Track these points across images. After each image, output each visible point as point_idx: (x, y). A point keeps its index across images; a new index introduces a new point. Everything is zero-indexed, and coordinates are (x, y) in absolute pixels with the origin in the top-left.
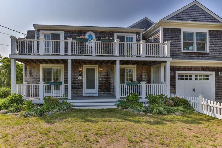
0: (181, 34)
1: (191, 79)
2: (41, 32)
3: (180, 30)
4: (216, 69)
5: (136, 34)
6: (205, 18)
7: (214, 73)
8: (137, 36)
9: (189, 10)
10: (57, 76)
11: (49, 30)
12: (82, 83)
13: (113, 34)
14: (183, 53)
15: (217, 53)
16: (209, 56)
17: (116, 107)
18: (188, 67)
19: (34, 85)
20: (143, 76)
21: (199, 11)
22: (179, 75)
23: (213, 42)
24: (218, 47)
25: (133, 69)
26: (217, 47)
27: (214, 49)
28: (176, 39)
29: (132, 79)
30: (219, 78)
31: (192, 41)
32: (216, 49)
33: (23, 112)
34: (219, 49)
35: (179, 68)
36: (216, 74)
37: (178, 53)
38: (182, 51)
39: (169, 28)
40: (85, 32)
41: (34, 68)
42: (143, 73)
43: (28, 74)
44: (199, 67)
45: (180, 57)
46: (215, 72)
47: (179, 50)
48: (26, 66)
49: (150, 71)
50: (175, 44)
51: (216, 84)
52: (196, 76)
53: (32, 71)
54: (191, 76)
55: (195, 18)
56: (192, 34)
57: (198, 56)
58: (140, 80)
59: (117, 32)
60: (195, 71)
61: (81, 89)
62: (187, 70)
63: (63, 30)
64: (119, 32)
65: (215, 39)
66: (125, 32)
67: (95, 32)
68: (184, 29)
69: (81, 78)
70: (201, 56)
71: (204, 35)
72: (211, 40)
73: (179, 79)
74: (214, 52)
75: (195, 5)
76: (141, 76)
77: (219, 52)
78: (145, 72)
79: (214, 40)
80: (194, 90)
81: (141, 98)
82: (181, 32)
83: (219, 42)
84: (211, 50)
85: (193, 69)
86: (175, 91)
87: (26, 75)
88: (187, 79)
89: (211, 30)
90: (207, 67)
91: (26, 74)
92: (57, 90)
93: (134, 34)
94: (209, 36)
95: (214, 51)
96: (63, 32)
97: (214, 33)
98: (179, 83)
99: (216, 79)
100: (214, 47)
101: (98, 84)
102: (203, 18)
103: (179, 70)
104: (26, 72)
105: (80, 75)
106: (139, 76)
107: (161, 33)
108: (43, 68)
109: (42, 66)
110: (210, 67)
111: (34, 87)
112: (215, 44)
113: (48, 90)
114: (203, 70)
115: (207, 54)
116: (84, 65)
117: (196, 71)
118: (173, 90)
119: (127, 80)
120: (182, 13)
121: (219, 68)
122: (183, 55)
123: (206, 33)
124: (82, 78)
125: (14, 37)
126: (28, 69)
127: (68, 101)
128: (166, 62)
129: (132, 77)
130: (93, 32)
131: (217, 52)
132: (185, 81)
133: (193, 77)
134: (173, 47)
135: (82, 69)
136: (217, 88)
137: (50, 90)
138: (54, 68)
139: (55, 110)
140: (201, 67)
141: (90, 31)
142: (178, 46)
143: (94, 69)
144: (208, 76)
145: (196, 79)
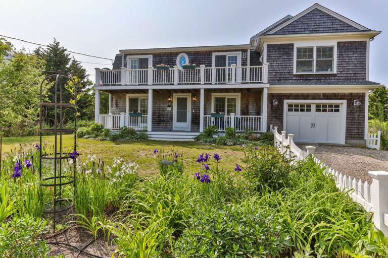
0: (293, 51)
1: (309, 110)
2: (128, 57)
3: (293, 45)
4: (349, 96)
5: (241, 52)
6: (332, 25)
7: (345, 102)
8: (242, 54)
9: (306, 18)
10: (144, 107)
11: (136, 54)
12: (171, 115)
13: (211, 54)
14: (295, 75)
15: (350, 74)
16: (337, 78)
17: (193, 140)
18: (302, 94)
21: (322, 17)
22: (290, 106)
23: (345, 58)
24: (352, 65)
25: (237, 97)
26: (350, 65)
27: (346, 68)
28: (286, 57)
29: (235, 111)
30: (353, 108)
31: (310, 59)
32: (348, 68)
33: (100, 138)
34: (354, 68)
35: (289, 96)
36: (347, 103)
37: (288, 76)
38: (295, 72)
39: (275, 45)
40: (177, 54)
41: (120, 98)
42: (250, 103)
43: (114, 105)
44: (320, 93)
45: (290, 81)
46: (346, 100)
47: (290, 72)
48: (112, 96)
50: (284, 64)
51: (347, 117)
52: (318, 106)
53: (118, 101)
54: (309, 106)
55: (316, 27)
56: (310, 50)
57: (318, 78)
59: (216, 51)
60: (313, 99)
61: (170, 123)
62: (301, 99)
64: (219, 51)
65: (347, 53)
66: (227, 51)
67: (189, 53)
68: (298, 44)
69: (170, 109)
70: (324, 78)
71: (331, 49)
72: (340, 56)
73: (289, 110)
74: (345, 72)
76: (247, 107)
77: (353, 72)
78: (252, 102)
79: (345, 56)
80: (313, 125)
82: (293, 48)
83: (354, 58)
84: (341, 70)
85: (311, 96)
86: (283, 126)
87: (112, 106)
88: (302, 110)
89: (340, 42)
90: (333, 93)
91: (112, 104)
92: (144, 122)
93: (238, 52)
94: (338, 49)
95: (346, 70)
96: (152, 56)
97: (346, 45)
98: (290, 117)
99: (347, 110)
100: (345, 65)
101: (190, 117)
102: (329, 26)
103: (288, 99)
104: (112, 103)
105: (169, 106)
106: (245, 107)
108: (129, 98)
109: (128, 96)
110: (338, 94)
112: (347, 60)
113: (135, 123)
114: (326, 97)
115: (334, 75)
116: (174, 94)
117: (316, 99)
118: (280, 125)
119: (229, 112)
120: (295, 23)
121: (353, 95)
122: (295, 78)
123: (334, 46)
124: (172, 109)
125: (98, 68)
126: (114, 100)
127: (147, 133)
130: (187, 54)
131: (351, 72)
132: (299, 113)
133: (313, 108)
134: (281, 69)
135: (172, 99)
136: (348, 122)
137: (137, 123)
138: (141, 98)
139: (127, 138)
140: (323, 94)
141: (181, 52)
142: (288, 67)
143: (186, 99)
144: (337, 106)
145: (318, 110)
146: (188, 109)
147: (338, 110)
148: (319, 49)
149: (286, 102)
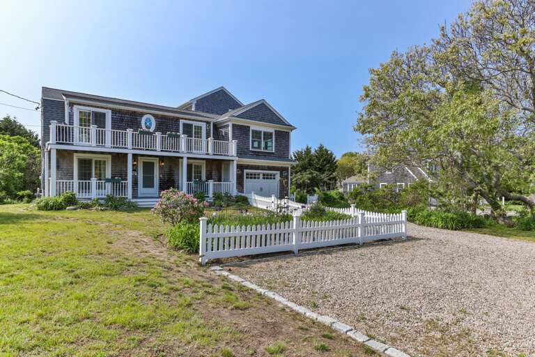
0: (249, 132)
1: (259, 178)
2: (75, 107)
3: (249, 127)
4: (281, 169)
6: (272, 117)
7: (279, 172)
8: (206, 125)
9: (257, 108)
11: (88, 106)
12: (136, 180)
13: (178, 120)
14: (251, 151)
15: (281, 153)
16: (275, 156)
18: (255, 166)
19: (63, 182)
20: (213, 173)
21: (266, 109)
22: (247, 174)
24: (282, 147)
25: (202, 164)
27: (279, 149)
28: (244, 136)
29: (201, 177)
31: (260, 140)
34: (283, 149)
35: (248, 167)
36: (280, 174)
37: (245, 151)
38: (251, 149)
39: (238, 125)
40: (141, 115)
42: (213, 170)
45: (248, 155)
47: (248, 148)
49: (221, 168)
50: (244, 142)
52: (264, 175)
53: (61, 162)
54: (259, 175)
55: (263, 116)
56: (260, 132)
57: (264, 155)
58: (209, 177)
59: (183, 119)
60: (261, 170)
61: (135, 188)
62: (254, 169)
63: (110, 109)
64: (186, 119)
65: (280, 139)
66: (193, 120)
67: (155, 116)
68: (252, 128)
69: (136, 174)
70: (267, 155)
71: (271, 134)
72: (276, 140)
73: (247, 178)
74: (279, 152)
75: (263, 104)
76: (211, 173)
77: (283, 152)
78: (215, 169)
80: (261, 189)
81: (208, 197)
82: (249, 130)
83: (283, 143)
84: (277, 150)
85: (260, 168)
86: (243, 190)
88: (255, 178)
89: (277, 131)
90: (272, 166)
93: (203, 123)
94: (275, 136)
96: (110, 111)
97: (279, 133)
98: (247, 183)
99: (280, 179)
100: (279, 147)
101: (158, 182)
102: (270, 118)
103: (247, 169)
105: (135, 171)
106: (209, 174)
107: (230, 129)
108: (78, 159)
109: (77, 156)
110: (275, 167)
111: (63, 185)
112: (280, 144)
114: (269, 169)
115: (273, 153)
116: (140, 158)
117: (263, 170)
118: (241, 189)
119: (195, 178)
120: (251, 110)
121: (283, 168)
122: (251, 154)
123: (273, 133)
124: (138, 173)
128: (233, 160)
129: (201, 173)
130: (153, 116)
132: (253, 180)
133: (261, 176)
134: (241, 145)
135: (138, 162)
138: (96, 159)
141: (147, 113)
142: (247, 144)
143: (153, 163)
144: (274, 175)
145: (264, 178)
146: (155, 174)
147: (274, 178)
148: (265, 133)
149: (246, 171)
